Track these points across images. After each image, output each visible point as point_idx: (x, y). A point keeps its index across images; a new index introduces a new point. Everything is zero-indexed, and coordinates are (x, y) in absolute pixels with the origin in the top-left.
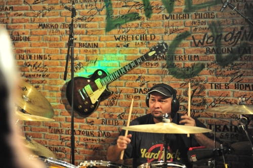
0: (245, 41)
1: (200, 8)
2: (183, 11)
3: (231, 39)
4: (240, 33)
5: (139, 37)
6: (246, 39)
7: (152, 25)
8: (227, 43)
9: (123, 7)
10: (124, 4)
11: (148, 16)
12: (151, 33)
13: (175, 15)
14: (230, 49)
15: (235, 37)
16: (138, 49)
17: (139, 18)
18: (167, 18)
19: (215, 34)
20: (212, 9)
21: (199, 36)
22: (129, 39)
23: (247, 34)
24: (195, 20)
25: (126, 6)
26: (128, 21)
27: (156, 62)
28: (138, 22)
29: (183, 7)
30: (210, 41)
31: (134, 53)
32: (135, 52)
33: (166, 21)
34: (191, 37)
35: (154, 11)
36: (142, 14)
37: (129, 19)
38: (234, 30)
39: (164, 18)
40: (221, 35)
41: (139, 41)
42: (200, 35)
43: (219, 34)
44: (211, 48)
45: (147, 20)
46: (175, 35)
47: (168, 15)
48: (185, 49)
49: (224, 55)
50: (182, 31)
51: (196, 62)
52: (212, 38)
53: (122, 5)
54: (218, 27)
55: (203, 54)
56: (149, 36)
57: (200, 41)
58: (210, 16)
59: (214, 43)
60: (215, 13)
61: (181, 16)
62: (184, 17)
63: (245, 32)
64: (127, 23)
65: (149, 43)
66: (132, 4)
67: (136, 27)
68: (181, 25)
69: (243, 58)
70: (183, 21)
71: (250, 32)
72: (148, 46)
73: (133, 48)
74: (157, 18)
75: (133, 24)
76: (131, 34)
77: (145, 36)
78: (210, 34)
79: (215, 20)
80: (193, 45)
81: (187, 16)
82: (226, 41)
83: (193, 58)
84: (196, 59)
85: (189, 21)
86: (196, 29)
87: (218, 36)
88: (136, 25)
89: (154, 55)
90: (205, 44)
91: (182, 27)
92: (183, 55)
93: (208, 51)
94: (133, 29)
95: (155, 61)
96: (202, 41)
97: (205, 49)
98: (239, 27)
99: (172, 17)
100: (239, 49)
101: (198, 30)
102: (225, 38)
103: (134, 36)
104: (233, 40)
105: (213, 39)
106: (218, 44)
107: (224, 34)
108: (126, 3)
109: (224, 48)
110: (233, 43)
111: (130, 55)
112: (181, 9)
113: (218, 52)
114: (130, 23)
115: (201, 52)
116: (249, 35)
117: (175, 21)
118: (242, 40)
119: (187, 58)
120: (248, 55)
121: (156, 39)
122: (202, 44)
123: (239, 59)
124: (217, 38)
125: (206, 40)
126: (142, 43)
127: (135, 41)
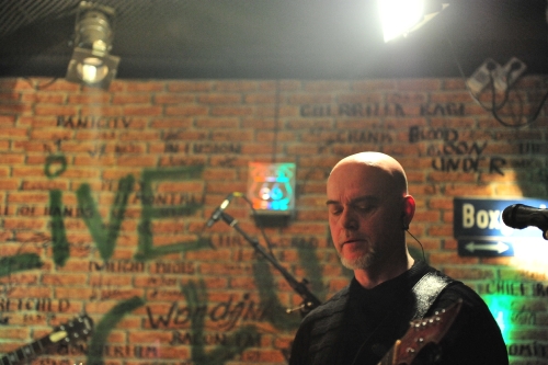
0: (250, 322)
1: (166, 253)
2: (132, 256)
3: (223, 317)
4: (241, 305)
5: (33, 304)
6: (254, 318)
7: (64, 281)
8: (215, 324)
9: (8, 240)
10: (11, 236)
11: (60, 261)
12: (60, 296)
13: (116, 264)
14: (221, 336)
15: (232, 313)
16: (28, 329)
17: (39, 265)
18: (98, 268)
19: (194, 305)
20: (191, 255)
21: (160, 306)
22: (11, 307)
23: (256, 307)
24: (156, 276)
25: (15, 240)
26: (15, 270)
27: (64, 358)
28: (37, 273)
29: (134, 249)
30: (182, 318)
31: (19, 338)
32: (21, 335)
33: (96, 274)
34: (144, 309)
35: (73, 251)
36: (46, 257)
37: (16, 266)
38: (231, 300)
39: (93, 267)
40: (205, 308)
41: (33, 313)
42: (164, 307)
43: (201, 305)
44: (183, 332)
45: (57, 269)
46: (111, 304)
47: (101, 262)
48: (128, 334)
49: (209, 348)
50: (128, 297)
51: (150, 361)
52: (186, 313)
53: (6, 237)
54: (199, 291)
55: (166, 345)
56: (55, 303)
57: (161, 319)
58: (187, 269)
59: (189, 323)
60: (196, 265)
61: (129, 266)
62: (134, 268)
63: (252, 304)
64: (12, 275)
65: (54, 317)
66: (27, 235)
67: (31, 284)
68: (125, 284)
69: (245, 356)
70: (130, 275)
71: (261, 304)
72: (52, 322)
73: (19, 328)
74: (77, 267)
75: (24, 277)
76: (17, 297)
77: (47, 303)
78: (182, 304)
79: (196, 277)
80: (148, 324)
81: (140, 266)
82: (214, 319)
83: (144, 353)
84: (151, 354)
85: (143, 276)
86: (155, 293)
87: (198, 309)
88: (31, 279)
89: (62, 341)
90: (171, 324)
91: (128, 288)
92: (123, 345)
93: (177, 339)
94: (24, 286)
95: (63, 354)
96: (165, 318)
97: (170, 334)
98: (240, 293)
99: (110, 267)
100: (238, 337)
101: (159, 296)
102: (212, 314)
103: (24, 302)
104: (227, 319)
105: (189, 316)
106: (198, 326)
107: (211, 306)
108: (14, 233)
109: (208, 333)
110: (226, 325)
111: (9, 341)
112: (129, 253)
113: (196, 340)
114: (19, 275)
115: (162, 339)
116: (259, 310)
117: (115, 275)
118: (245, 318)
119: (132, 352)
120: (255, 349)
121: (70, 310)
122: (166, 323)
123: (237, 356)
124: (197, 314)
125: (174, 316)
126: (39, 317)
127: (24, 312)
